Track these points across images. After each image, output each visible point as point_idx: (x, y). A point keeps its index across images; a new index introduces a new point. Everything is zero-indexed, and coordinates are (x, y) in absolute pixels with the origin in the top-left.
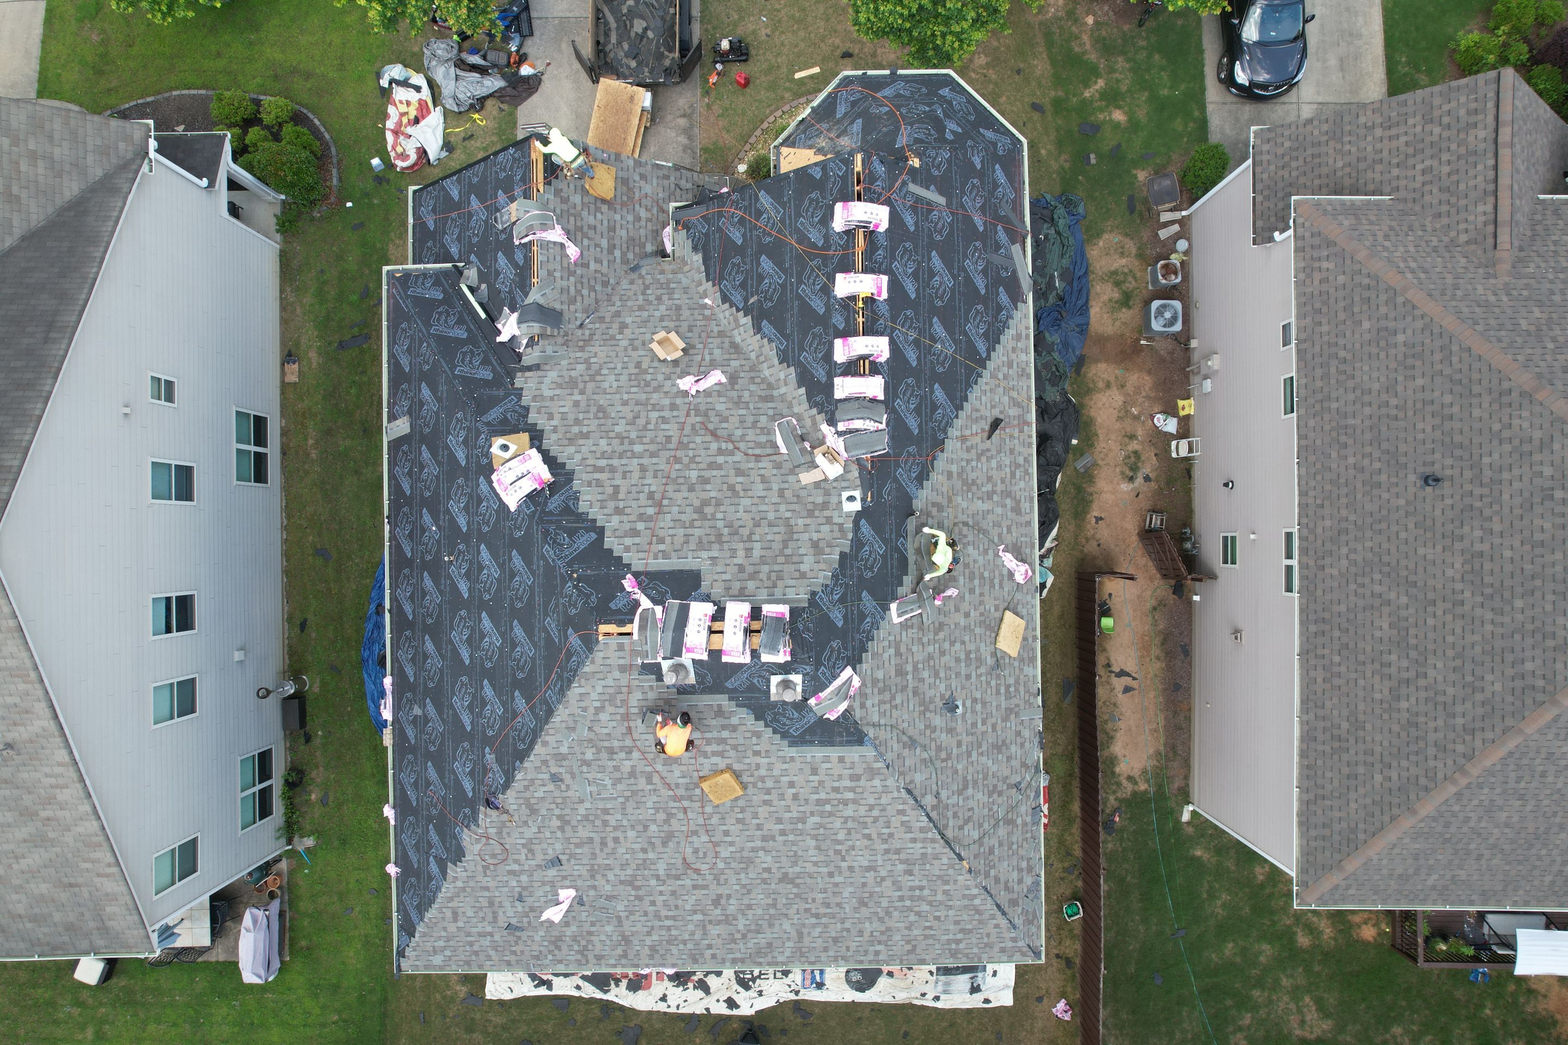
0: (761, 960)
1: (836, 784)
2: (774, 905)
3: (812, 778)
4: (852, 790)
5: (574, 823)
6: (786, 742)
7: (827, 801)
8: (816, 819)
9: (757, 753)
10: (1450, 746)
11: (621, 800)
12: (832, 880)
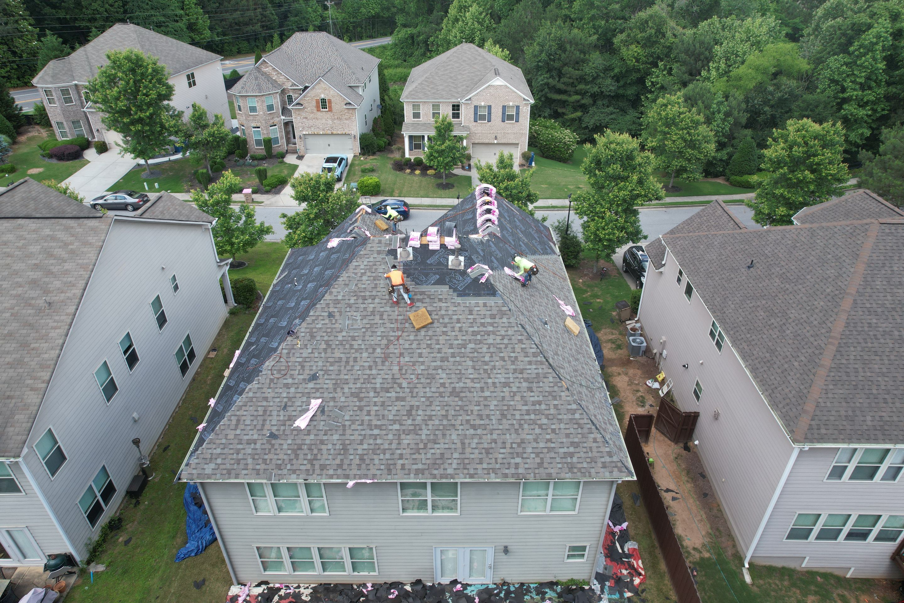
0: (436, 472)
1: (483, 321)
2: (446, 416)
3: (469, 317)
4: (492, 324)
5: (334, 346)
6: (455, 294)
7: (478, 333)
8: (472, 345)
9: (440, 300)
10: (819, 333)
11: (364, 330)
12: (483, 394)
